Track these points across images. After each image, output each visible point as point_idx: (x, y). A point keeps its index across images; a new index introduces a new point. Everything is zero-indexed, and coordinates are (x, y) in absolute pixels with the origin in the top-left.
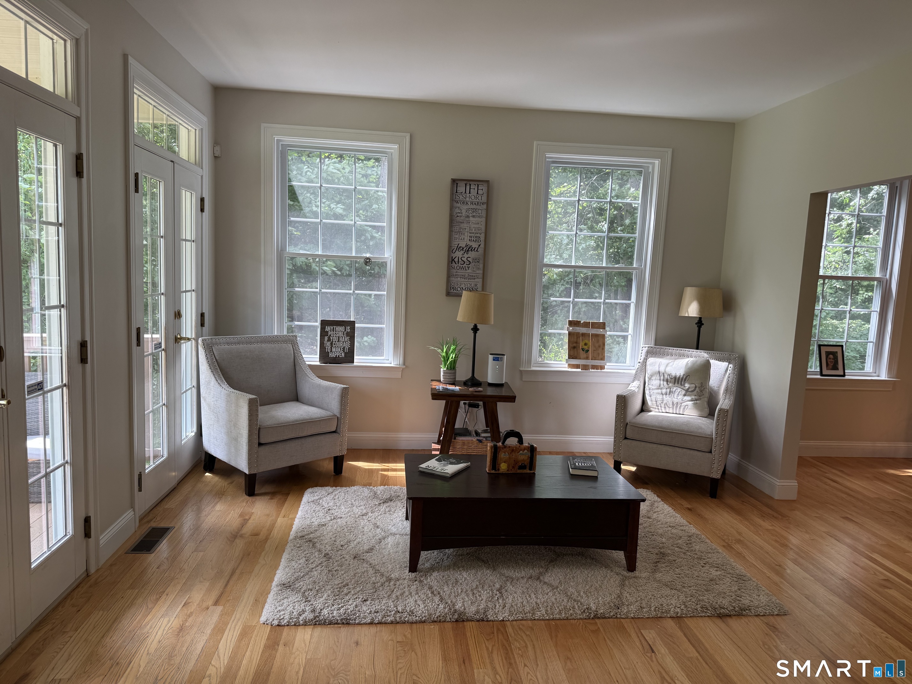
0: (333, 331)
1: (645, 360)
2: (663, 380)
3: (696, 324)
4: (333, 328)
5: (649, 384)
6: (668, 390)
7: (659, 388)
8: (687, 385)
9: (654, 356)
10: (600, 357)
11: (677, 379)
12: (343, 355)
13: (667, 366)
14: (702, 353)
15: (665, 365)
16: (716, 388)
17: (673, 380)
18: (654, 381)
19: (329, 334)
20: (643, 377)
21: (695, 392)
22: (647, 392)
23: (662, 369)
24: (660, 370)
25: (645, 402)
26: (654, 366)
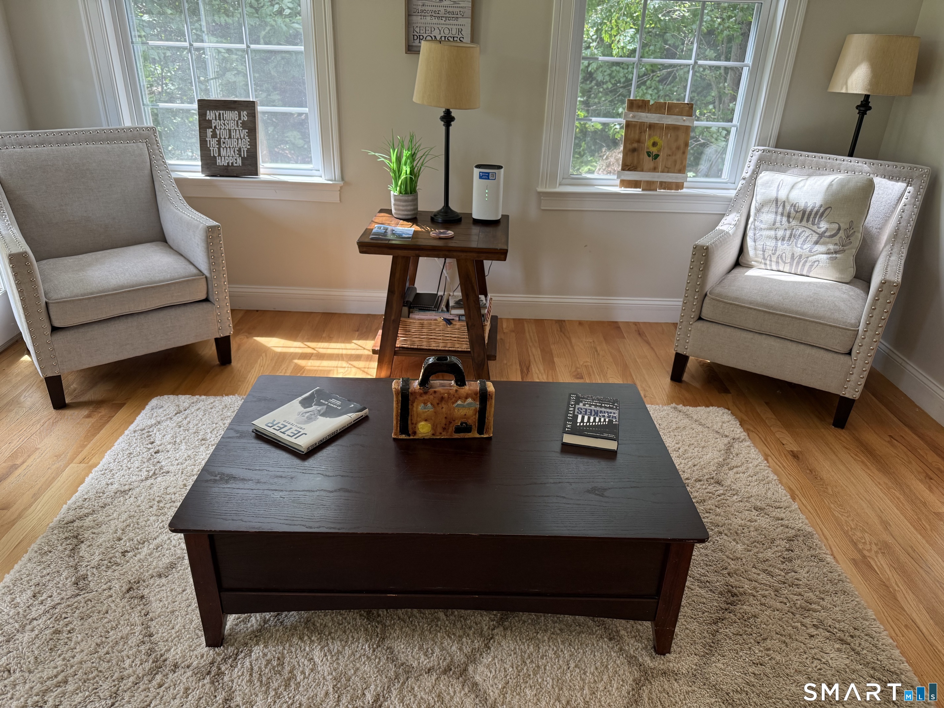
0: (220, 120)
1: (755, 174)
2: (782, 214)
3: (858, 107)
4: (220, 114)
5: (755, 220)
6: (788, 233)
7: (773, 227)
8: (824, 225)
9: (771, 167)
10: (677, 167)
11: (807, 213)
12: (239, 162)
13: (792, 187)
14: (860, 164)
15: (790, 186)
16: (874, 231)
17: (800, 215)
18: (764, 215)
19: (213, 125)
20: (747, 206)
21: (837, 238)
22: (750, 233)
23: (782, 195)
24: (779, 197)
25: (745, 250)
26: (770, 187)
